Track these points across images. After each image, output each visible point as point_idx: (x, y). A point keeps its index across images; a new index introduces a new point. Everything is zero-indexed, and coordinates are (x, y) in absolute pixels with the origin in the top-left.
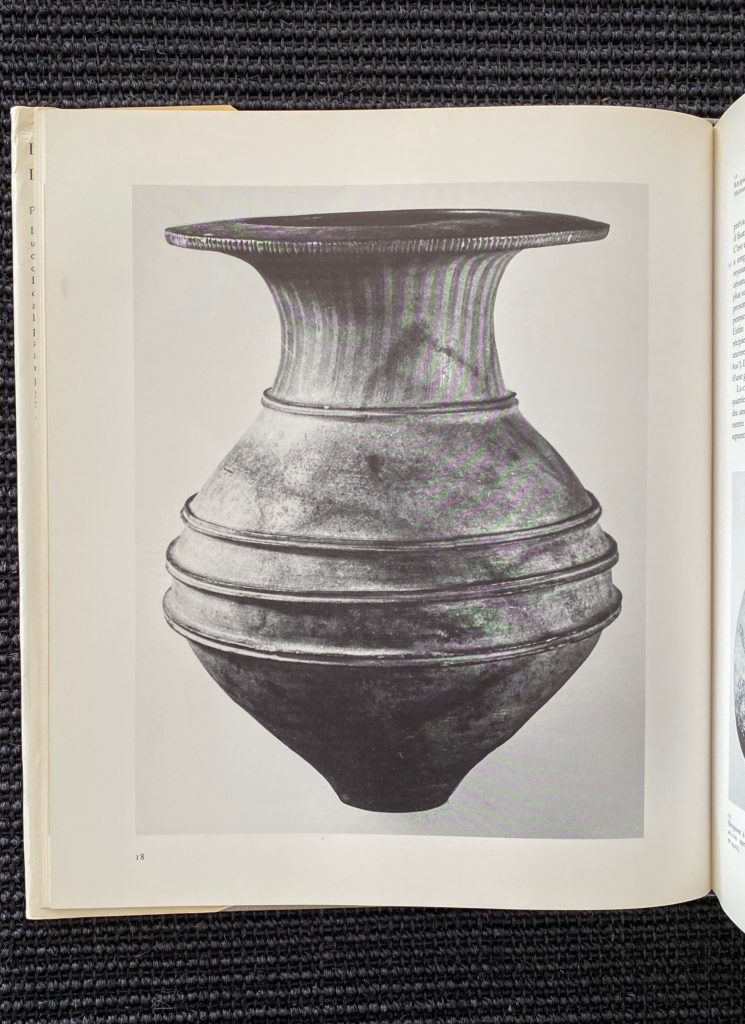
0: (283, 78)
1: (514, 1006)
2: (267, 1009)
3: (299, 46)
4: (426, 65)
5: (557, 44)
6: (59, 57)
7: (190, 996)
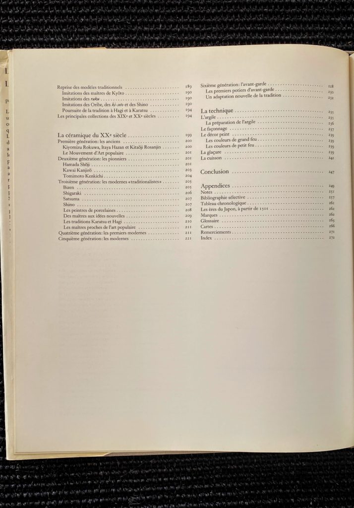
0: (189, 35)
1: (313, 502)
2: (187, 504)
3: (197, 19)
4: (260, 27)
5: (325, 16)
6: (78, 26)
7: (148, 497)
